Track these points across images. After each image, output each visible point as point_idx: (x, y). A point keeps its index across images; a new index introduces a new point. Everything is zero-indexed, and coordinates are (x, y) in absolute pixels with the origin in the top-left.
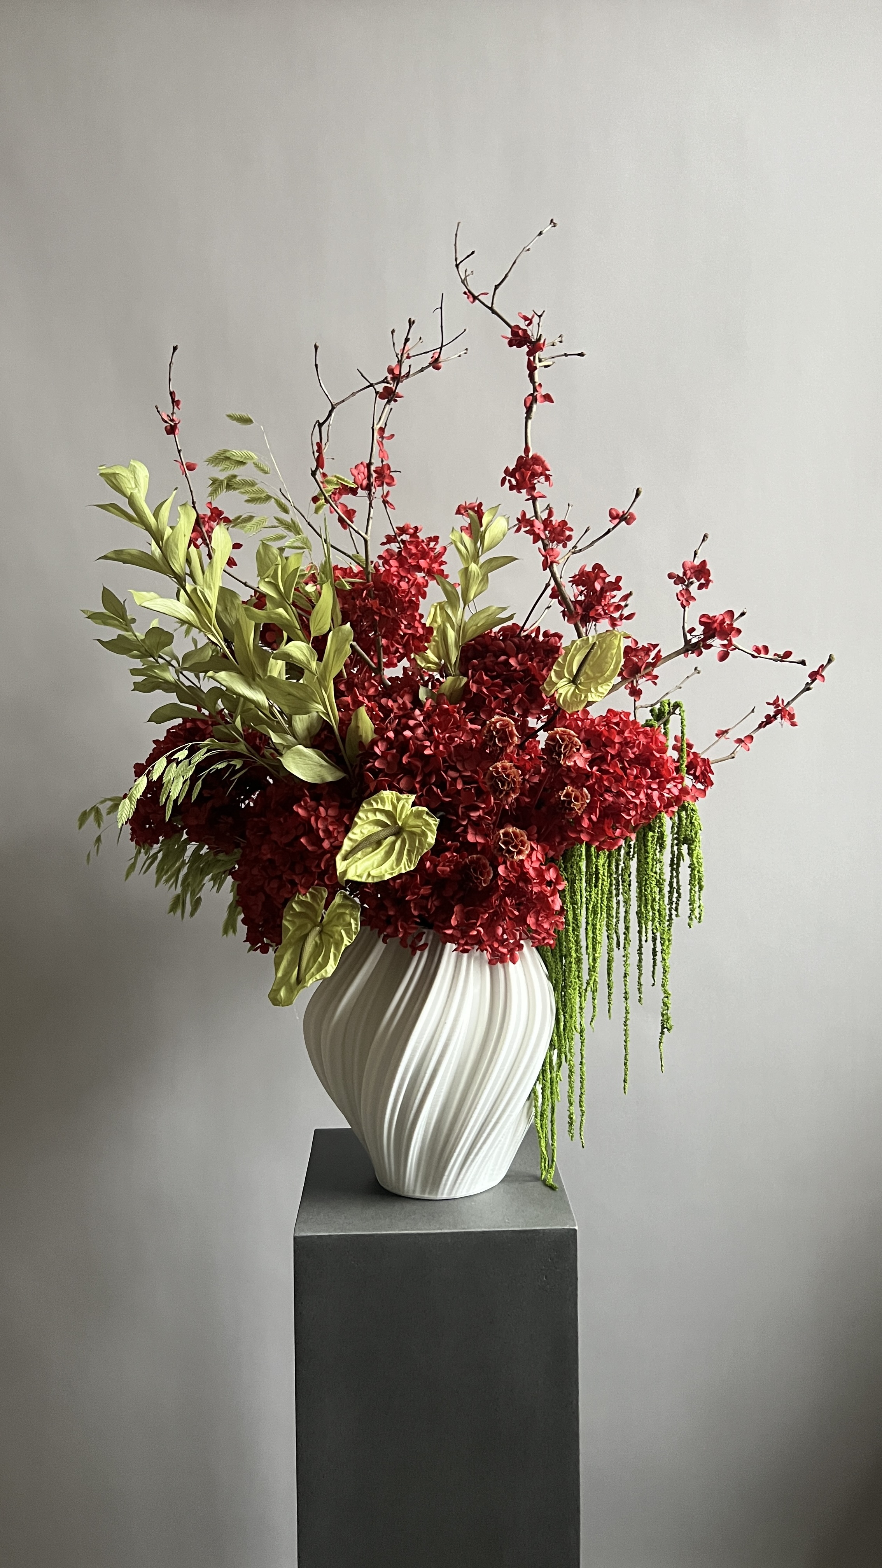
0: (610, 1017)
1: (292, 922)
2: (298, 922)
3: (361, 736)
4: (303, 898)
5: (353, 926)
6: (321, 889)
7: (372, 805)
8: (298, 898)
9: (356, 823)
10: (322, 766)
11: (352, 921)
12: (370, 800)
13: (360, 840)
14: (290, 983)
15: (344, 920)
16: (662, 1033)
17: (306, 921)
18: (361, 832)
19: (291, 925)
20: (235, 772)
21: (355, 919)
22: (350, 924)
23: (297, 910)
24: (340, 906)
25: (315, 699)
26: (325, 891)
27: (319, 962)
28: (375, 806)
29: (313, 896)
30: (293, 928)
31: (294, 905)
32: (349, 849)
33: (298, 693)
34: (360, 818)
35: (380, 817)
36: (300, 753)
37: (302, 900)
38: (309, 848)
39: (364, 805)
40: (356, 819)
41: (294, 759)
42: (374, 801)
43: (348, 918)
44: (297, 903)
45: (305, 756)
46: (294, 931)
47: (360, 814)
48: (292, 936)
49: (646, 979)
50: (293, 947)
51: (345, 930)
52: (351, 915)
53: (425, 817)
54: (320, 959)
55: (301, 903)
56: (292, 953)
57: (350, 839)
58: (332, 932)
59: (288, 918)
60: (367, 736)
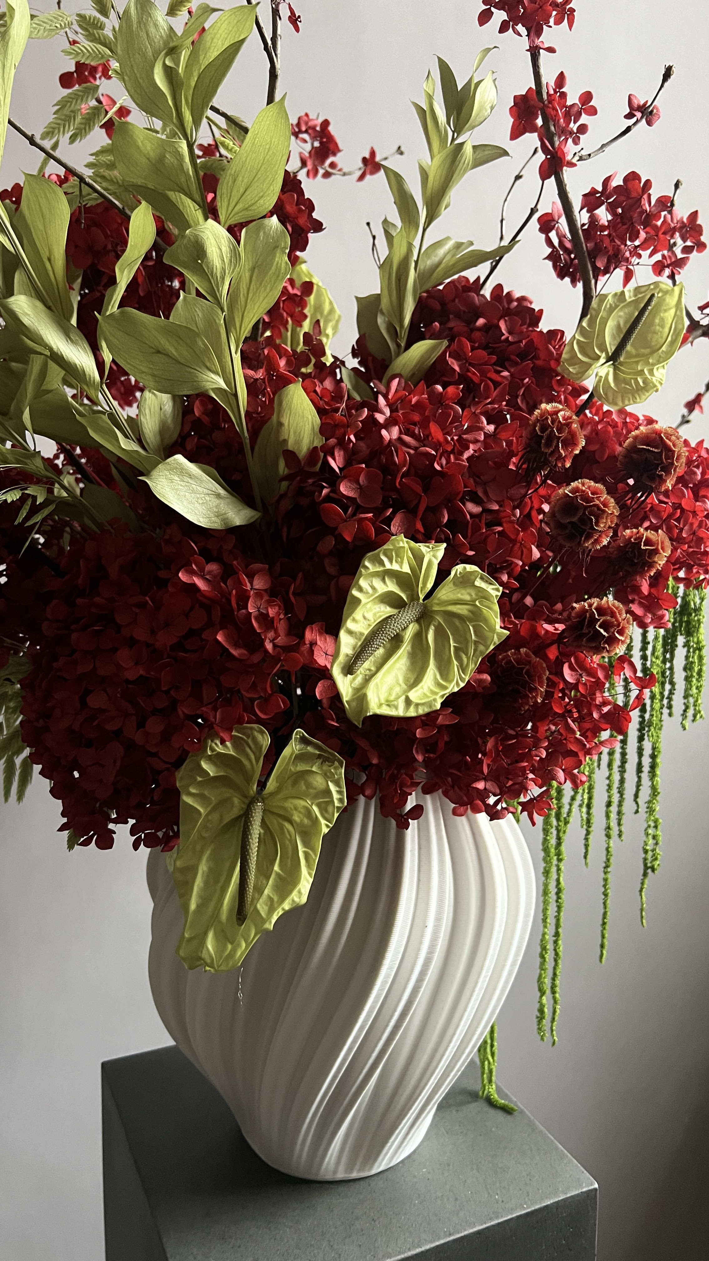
0: (586, 864)
1: (201, 797)
2: (214, 796)
3: (285, 441)
4: (220, 749)
5: (336, 796)
6: (252, 728)
7: (382, 563)
8: (212, 750)
9: (358, 601)
10: (218, 496)
11: (333, 788)
12: (378, 555)
13: (366, 632)
14: (220, 922)
15: (309, 786)
16: (645, 874)
17: (228, 792)
18: (365, 618)
19: (202, 807)
20: (35, 509)
21: (337, 783)
22: (328, 792)
23: (212, 774)
24: (300, 757)
25: (208, 364)
26: (262, 732)
27: (278, 874)
28: (388, 566)
29: (238, 744)
30: (206, 808)
31: (204, 765)
32: (350, 652)
33: (176, 349)
34: (360, 589)
35: (392, 586)
36: (182, 471)
37: (219, 754)
38: (235, 652)
39: (367, 563)
40: (355, 592)
41: (172, 481)
42: (386, 555)
43: (318, 781)
44: (210, 759)
45: (190, 476)
46: (207, 815)
47: (363, 582)
48: (204, 826)
49: (629, 805)
50: (212, 846)
51: (318, 805)
52: (327, 776)
53: (478, 583)
54: (276, 868)
55: (219, 759)
56: (210, 859)
57: (350, 632)
58: (285, 809)
59: (193, 790)
60: (298, 442)
